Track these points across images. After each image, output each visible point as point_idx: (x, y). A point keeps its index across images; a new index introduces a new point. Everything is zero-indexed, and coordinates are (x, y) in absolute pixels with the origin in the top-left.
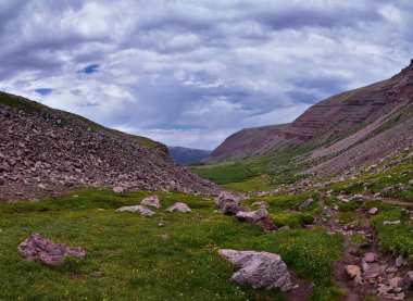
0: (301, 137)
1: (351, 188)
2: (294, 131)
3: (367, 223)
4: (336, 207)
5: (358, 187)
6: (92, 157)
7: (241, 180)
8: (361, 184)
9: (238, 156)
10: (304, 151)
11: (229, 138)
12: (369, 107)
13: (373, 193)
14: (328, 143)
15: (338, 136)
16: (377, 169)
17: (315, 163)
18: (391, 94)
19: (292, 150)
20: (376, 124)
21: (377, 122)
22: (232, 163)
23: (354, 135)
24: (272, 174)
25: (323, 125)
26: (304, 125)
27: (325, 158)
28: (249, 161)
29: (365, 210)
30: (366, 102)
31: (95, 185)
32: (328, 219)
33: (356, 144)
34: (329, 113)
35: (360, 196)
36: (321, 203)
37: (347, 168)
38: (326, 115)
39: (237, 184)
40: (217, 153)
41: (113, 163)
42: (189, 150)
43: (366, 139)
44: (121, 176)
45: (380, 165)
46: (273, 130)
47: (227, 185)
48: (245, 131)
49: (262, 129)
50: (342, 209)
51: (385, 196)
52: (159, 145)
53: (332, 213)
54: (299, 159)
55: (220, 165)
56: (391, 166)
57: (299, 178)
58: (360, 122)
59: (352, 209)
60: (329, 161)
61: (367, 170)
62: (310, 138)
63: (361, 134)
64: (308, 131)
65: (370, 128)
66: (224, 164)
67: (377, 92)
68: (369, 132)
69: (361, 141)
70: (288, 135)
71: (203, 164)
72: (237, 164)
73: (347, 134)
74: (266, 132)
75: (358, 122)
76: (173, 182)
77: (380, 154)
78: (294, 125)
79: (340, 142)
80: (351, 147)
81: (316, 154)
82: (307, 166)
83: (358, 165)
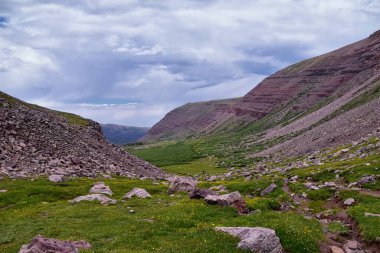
0: (254, 114)
1: (320, 175)
2: (245, 107)
3: (343, 213)
4: (305, 195)
5: (328, 174)
6: (12, 140)
7: (184, 161)
8: (332, 171)
9: (181, 135)
10: (258, 130)
11: (169, 114)
12: (338, 76)
13: (347, 182)
14: (285, 121)
15: (297, 113)
16: (350, 154)
17: (270, 144)
18: (368, 58)
19: (243, 129)
20: (347, 98)
21: (348, 94)
22: (174, 142)
23: (318, 112)
24: (220, 156)
25: (279, 100)
26: (258, 100)
27: (282, 139)
28: (193, 141)
29: (339, 200)
30: (333, 70)
31: (22, 174)
32: (296, 206)
33: (321, 122)
34: (287, 85)
35: (332, 184)
36: (286, 189)
37: (309, 151)
38: (283, 88)
39: (180, 167)
40: (156, 130)
41: (40, 146)
42: (124, 128)
43: (334, 116)
44: (52, 162)
45: (353, 149)
46: (220, 106)
47: (168, 168)
48: (189, 105)
49: (208, 104)
50: (311, 197)
51: (364, 186)
52: (90, 123)
53: (301, 201)
54: (252, 139)
55: (159, 144)
56: (368, 151)
57: (252, 160)
58: (326, 96)
59: (324, 198)
60: (287, 142)
61: (335, 155)
62: (264, 115)
63: (327, 110)
64: (262, 107)
65: (338, 103)
66: (165, 143)
67: (348, 56)
68: (337, 107)
69: (326, 119)
70: (239, 112)
71: (141, 144)
72: (179, 144)
73: (310, 110)
74: (213, 108)
75: (322, 96)
76: (112, 166)
77: (352, 136)
78: (245, 99)
79: (301, 120)
80: (314, 126)
81: (271, 134)
82: (261, 147)
83: (323, 148)
